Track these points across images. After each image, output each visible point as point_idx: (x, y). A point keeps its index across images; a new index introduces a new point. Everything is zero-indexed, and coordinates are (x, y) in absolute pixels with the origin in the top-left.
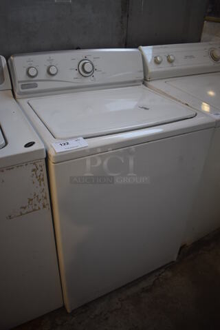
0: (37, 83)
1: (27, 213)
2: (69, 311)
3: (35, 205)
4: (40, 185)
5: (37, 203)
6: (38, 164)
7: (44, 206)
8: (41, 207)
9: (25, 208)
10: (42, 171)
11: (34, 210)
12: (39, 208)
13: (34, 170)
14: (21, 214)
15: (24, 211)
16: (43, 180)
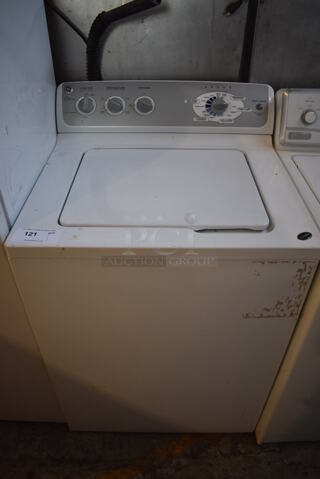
0: (312, 133)
1: (269, 317)
2: (259, 442)
3: (282, 310)
4: (299, 289)
5: (285, 309)
6: (308, 265)
7: (292, 314)
8: (288, 315)
9: (268, 310)
10: (309, 273)
11: (279, 316)
12: (285, 315)
13: (300, 270)
14: (261, 316)
15: (265, 314)
16: (306, 284)
